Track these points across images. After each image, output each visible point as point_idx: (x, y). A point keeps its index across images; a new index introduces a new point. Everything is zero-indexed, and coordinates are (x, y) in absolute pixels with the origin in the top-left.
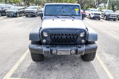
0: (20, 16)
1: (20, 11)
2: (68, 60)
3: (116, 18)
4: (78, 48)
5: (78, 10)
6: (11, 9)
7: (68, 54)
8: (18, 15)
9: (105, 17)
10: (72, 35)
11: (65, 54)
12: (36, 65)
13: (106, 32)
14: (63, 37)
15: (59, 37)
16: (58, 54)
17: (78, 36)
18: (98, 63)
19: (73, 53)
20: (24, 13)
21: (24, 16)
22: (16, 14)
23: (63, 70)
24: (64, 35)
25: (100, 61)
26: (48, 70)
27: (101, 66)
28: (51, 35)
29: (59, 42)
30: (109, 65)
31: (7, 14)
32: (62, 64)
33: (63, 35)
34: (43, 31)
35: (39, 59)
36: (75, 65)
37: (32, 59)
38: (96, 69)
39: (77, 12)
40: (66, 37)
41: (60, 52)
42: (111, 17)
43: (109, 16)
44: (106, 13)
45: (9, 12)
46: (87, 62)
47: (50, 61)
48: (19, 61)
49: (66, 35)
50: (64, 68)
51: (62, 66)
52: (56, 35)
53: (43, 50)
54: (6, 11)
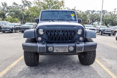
0: (15, 32)
1: (16, 27)
2: (66, 65)
3: (111, 33)
4: (76, 44)
5: (74, 15)
6: (7, 25)
7: (65, 51)
8: (14, 31)
9: (100, 33)
10: (69, 31)
11: (63, 52)
12: (29, 70)
13: (103, 43)
14: (59, 33)
15: (56, 33)
16: (55, 51)
17: (75, 33)
18: (100, 67)
19: (71, 50)
20: (20, 29)
21: (20, 32)
22: (12, 29)
23: (61, 74)
24: (61, 32)
25: (101, 65)
26: (43, 73)
27: (103, 69)
28: (47, 32)
29: (55, 40)
30: (111, 68)
31: (2, 29)
32: (59, 69)
33: (59, 31)
34: (39, 29)
35: (33, 61)
36: (74, 69)
37: (25, 61)
38: (98, 72)
39: (73, 17)
40: (63, 33)
41: (57, 49)
42: (105, 32)
43: (104, 31)
44: (101, 28)
45: (5, 28)
46: (87, 66)
47: (46, 66)
48: (9, 67)
49: (62, 31)
50: (62, 72)
51: (59, 70)
52: (52, 31)
53: (38, 46)
54: (2, 27)
